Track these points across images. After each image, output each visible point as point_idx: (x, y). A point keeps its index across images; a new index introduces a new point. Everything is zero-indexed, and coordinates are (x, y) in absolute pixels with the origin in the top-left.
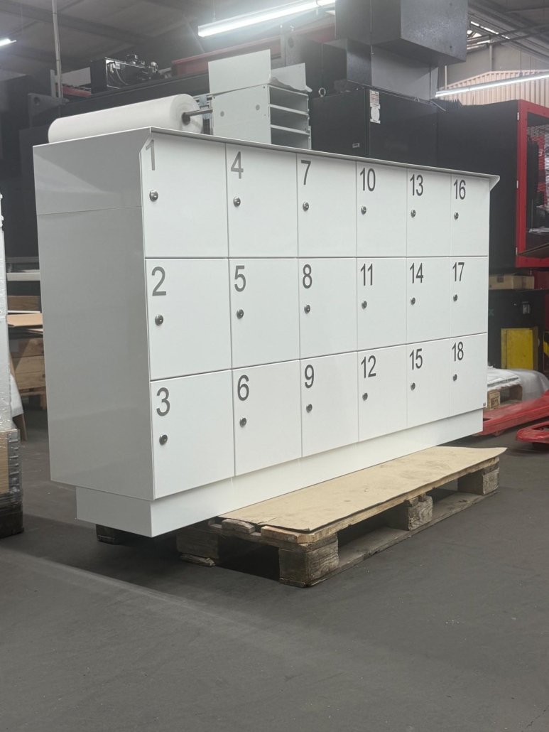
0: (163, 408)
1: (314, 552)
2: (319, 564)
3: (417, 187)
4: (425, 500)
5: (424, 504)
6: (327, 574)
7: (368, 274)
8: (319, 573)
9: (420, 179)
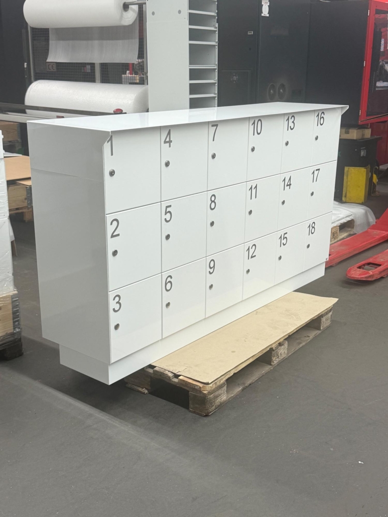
0: (117, 307)
1: (211, 396)
2: (214, 402)
3: (291, 125)
4: (283, 345)
5: (282, 347)
6: (219, 406)
7: (254, 191)
8: (214, 407)
9: (293, 118)
